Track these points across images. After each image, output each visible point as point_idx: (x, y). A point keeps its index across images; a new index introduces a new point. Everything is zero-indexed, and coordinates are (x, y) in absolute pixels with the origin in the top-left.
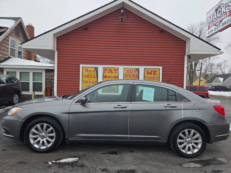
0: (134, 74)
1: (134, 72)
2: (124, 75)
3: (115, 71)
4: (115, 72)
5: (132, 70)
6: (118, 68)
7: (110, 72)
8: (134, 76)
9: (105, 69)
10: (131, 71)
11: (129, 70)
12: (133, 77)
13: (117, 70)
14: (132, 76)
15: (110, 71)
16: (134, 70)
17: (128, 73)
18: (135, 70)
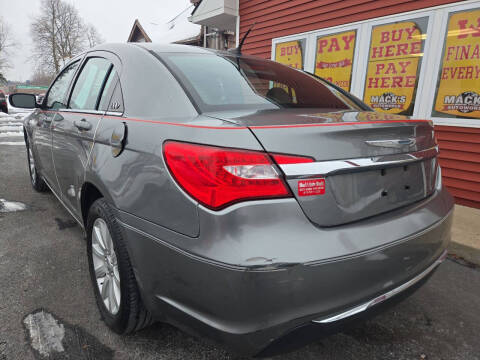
0: (406, 45)
1: (405, 35)
2: (372, 51)
3: (347, 43)
4: (347, 48)
5: (401, 31)
6: (356, 31)
7: (334, 48)
8: (405, 53)
9: (322, 42)
10: (397, 36)
11: (388, 33)
12: (402, 56)
13: (351, 37)
14: (398, 54)
15: (331, 46)
16: (408, 30)
17: (385, 45)
18: (411, 26)
